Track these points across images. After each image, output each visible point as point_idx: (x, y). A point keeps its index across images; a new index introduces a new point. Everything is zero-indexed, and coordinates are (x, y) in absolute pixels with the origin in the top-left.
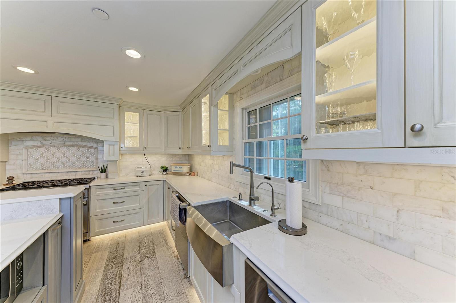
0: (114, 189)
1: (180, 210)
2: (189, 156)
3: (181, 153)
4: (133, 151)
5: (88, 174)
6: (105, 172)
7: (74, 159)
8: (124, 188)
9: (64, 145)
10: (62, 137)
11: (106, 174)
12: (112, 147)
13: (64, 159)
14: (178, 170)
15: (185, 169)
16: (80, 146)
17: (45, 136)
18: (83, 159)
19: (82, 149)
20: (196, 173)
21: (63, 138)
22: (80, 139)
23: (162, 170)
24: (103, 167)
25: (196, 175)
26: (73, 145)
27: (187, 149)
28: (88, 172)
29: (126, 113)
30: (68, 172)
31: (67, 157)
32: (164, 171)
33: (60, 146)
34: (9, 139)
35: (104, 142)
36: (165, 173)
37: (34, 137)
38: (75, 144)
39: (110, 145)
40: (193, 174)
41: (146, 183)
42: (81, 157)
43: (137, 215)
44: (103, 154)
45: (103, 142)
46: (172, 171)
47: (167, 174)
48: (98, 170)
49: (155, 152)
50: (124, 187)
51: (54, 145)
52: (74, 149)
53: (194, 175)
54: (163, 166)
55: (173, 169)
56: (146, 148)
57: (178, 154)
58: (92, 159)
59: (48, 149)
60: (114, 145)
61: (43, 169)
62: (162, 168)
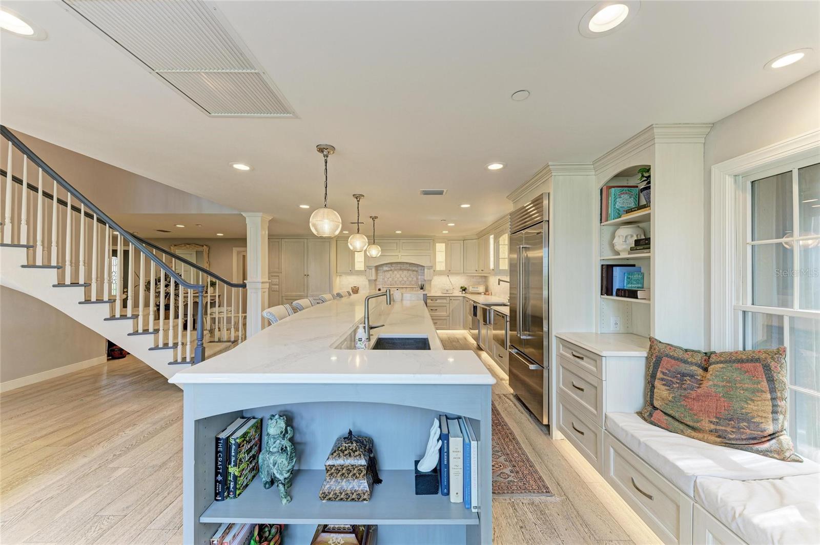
1: (474, 307)
2: (485, 277)
3: (477, 275)
4: (441, 273)
7: (405, 279)
9: (401, 269)
12: (429, 270)
14: (475, 290)
15: (481, 289)
16: (408, 270)
18: (410, 279)
19: (409, 272)
20: (490, 292)
22: (408, 266)
23: (461, 290)
25: (490, 294)
26: (405, 270)
27: (481, 272)
28: (413, 288)
29: (437, 244)
30: (402, 287)
32: (463, 290)
36: (464, 292)
40: (487, 293)
41: (451, 298)
42: (409, 277)
43: (445, 321)
44: (424, 275)
45: (424, 267)
46: (470, 291)
47: (466, 293)
48: (419, 287)
49: (457, 274)
50: (437, 299)
52: (405, 272)
53: (489, 295)
54: (462, 286)
55: (471, 289)
56: (450, 271)
57: (476, 276)
58: (415, 279)
62: (462, 288)
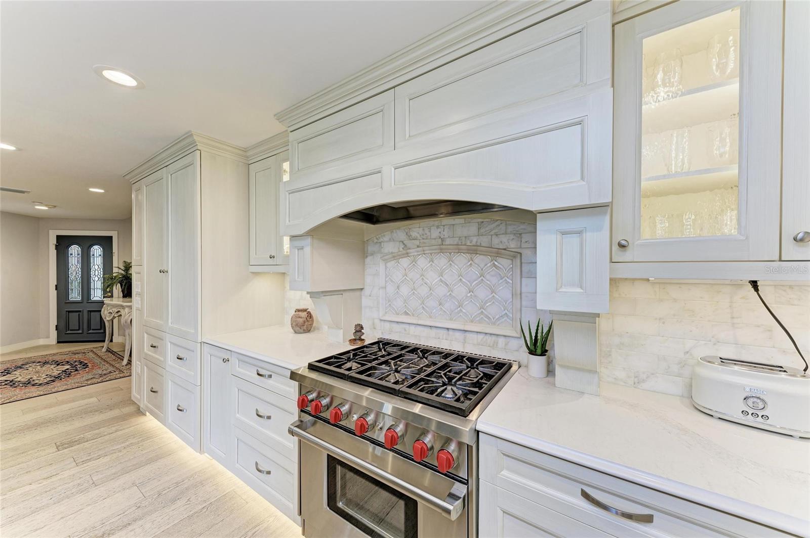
0: (585, 495)
5: (494, 346)
6: (544, 353)
7: (461, 291)
8: (648, 519)
9: (441, 249)
10: (438, 227)
11: (549, 357)
12: (574, 240)
13: (441, 291)
17: (410, 227)
18: (482, 293)
19: (478, 259)
21: (439, 230)
24: (537, 330)
26: (459, 249)
28: (494, 338)
30: (448, 329)
31: (447, 285)
33: (435, 253)
34: (364, 241)
35: (538, 215)
37: (395, 231)
38: (463, 243)
39: (564, 233)
42: (477, 285)
45: (533, 217)
48: (521, 337)
50: (646, 511)
51: (424, 251)
52: (461, 262)
58: (505, 294)
59: (414, 261)
60: (580, 233)
61: (406, 314)
